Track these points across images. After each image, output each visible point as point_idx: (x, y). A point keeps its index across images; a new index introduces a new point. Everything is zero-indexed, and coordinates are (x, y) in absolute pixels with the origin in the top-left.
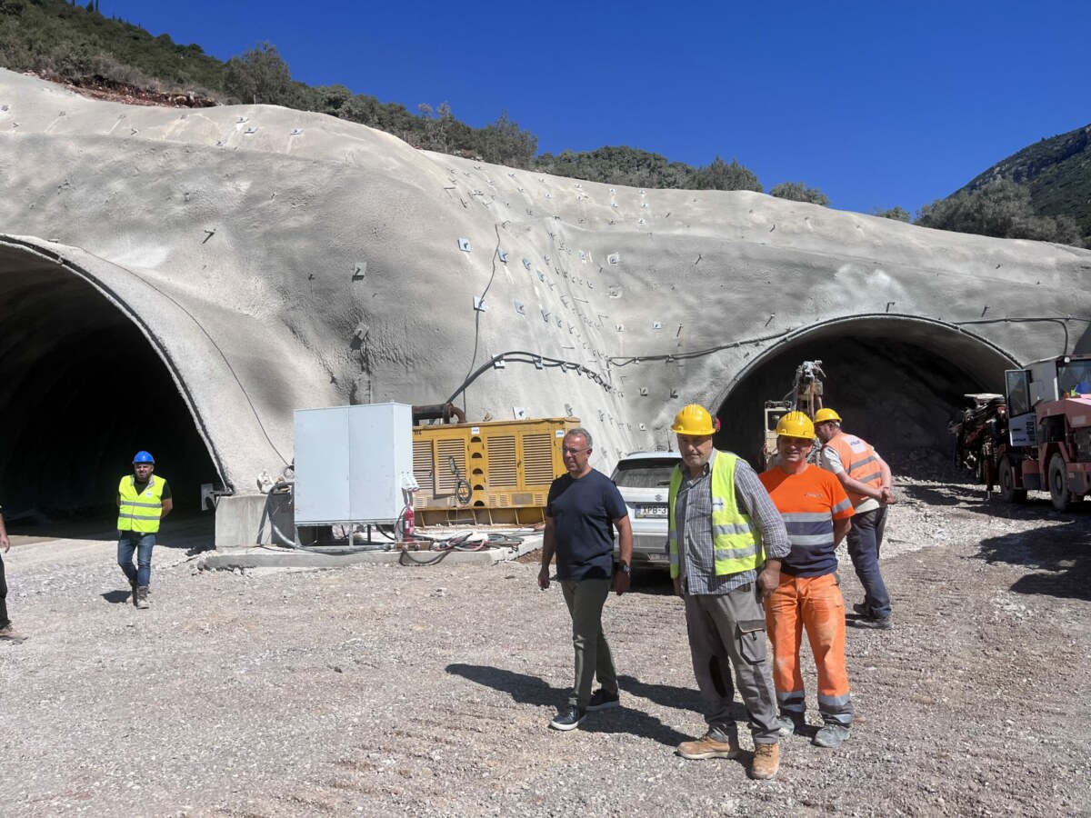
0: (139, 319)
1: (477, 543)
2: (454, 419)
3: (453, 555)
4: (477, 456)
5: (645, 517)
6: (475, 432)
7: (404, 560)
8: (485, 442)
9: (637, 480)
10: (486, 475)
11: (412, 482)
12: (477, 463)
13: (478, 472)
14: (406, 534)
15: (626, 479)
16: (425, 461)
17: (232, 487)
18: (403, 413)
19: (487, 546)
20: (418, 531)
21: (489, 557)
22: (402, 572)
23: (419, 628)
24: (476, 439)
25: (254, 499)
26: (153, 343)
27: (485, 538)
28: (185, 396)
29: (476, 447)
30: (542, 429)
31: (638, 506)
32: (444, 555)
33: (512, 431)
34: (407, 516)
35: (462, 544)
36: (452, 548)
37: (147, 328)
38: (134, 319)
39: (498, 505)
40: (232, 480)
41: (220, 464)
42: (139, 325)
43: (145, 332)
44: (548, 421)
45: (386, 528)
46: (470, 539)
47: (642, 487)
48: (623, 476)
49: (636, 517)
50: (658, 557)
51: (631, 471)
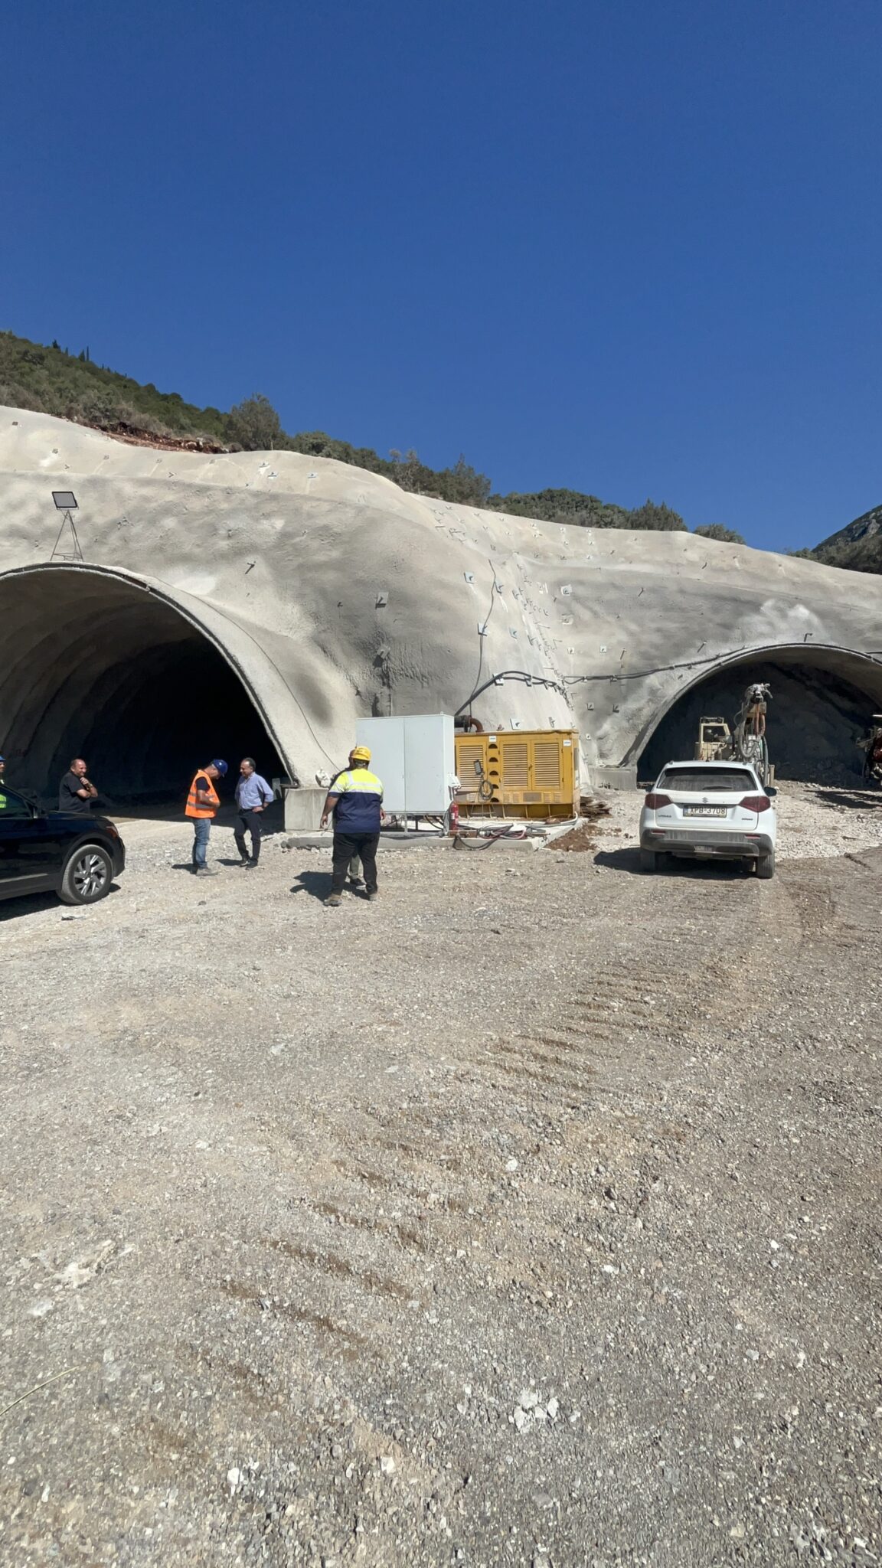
0: (216, 639)
1: (518, 833)
2: (474, 728)
3: (500, 842)
4: (493, 760)
5: (692, 815)
6: (493, 740)
7: (457, 844)
8: (501, 748)
9: (684, 784)
10: (501, 776)
11: (456, 782)
12: (494, 766)
13: (494, 773)
14: (452, 824)
15: (674, 784)
16: (465, 761)
17: (297, 781)
18: (450, 721)
19: (526, 836)
20: (462, 822)
21: (530, 845)
22: (462, 855)
23: (526, 901)
24: (493, 746)
25: (317, 792)
26: (228, 660)
27: (524, 829)
28: (256, 705)
29: (493, 753)
30: (553, 738)
31: (685, 806)
32: (492, 842)
33: (524, 739)
34: (451, 810)
35: (505, 833)
36: (498, 836)
37: (223, 647)
38: (211, 639)
39: (511, 801)
40: (298, 775)
41: (287, 763)
42: (216, 644)
43: (221, 650)
44: (558, 732)
45: (432, 818)
46: (512, 829)
47: (689, 790)
48: (670, 781)
49: (684, 815)
50: (702, 848)
51: (677, 777)
